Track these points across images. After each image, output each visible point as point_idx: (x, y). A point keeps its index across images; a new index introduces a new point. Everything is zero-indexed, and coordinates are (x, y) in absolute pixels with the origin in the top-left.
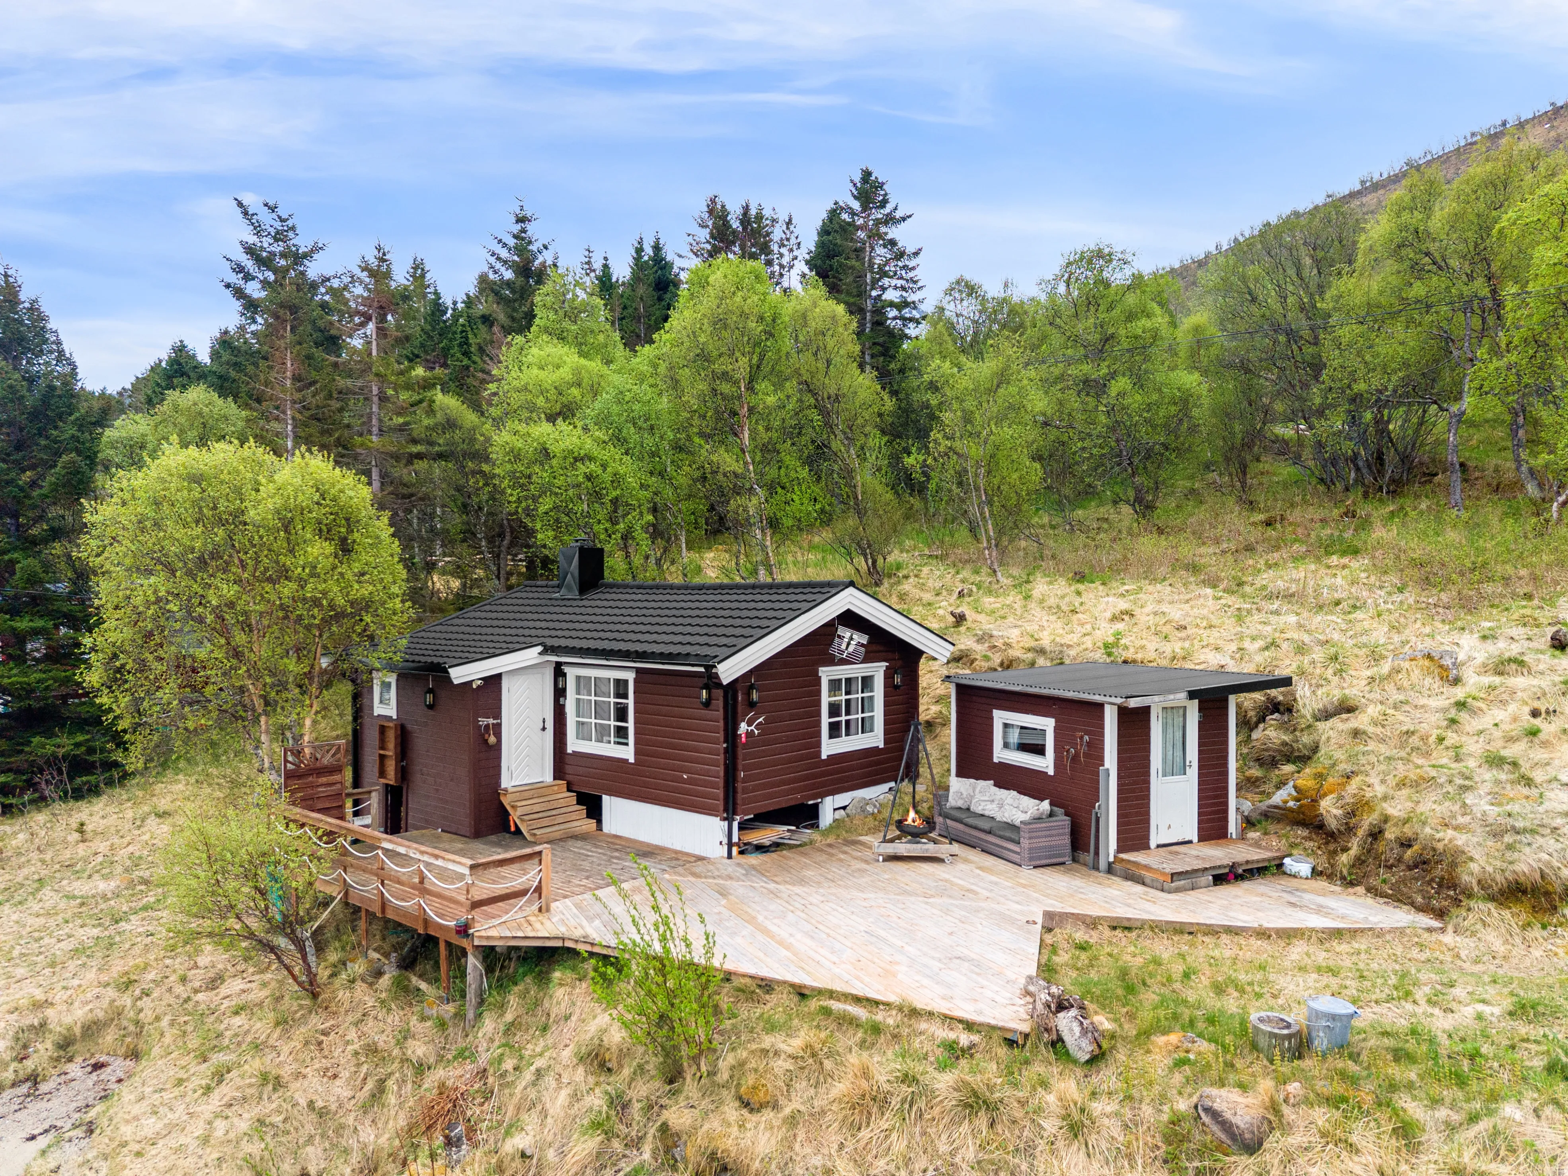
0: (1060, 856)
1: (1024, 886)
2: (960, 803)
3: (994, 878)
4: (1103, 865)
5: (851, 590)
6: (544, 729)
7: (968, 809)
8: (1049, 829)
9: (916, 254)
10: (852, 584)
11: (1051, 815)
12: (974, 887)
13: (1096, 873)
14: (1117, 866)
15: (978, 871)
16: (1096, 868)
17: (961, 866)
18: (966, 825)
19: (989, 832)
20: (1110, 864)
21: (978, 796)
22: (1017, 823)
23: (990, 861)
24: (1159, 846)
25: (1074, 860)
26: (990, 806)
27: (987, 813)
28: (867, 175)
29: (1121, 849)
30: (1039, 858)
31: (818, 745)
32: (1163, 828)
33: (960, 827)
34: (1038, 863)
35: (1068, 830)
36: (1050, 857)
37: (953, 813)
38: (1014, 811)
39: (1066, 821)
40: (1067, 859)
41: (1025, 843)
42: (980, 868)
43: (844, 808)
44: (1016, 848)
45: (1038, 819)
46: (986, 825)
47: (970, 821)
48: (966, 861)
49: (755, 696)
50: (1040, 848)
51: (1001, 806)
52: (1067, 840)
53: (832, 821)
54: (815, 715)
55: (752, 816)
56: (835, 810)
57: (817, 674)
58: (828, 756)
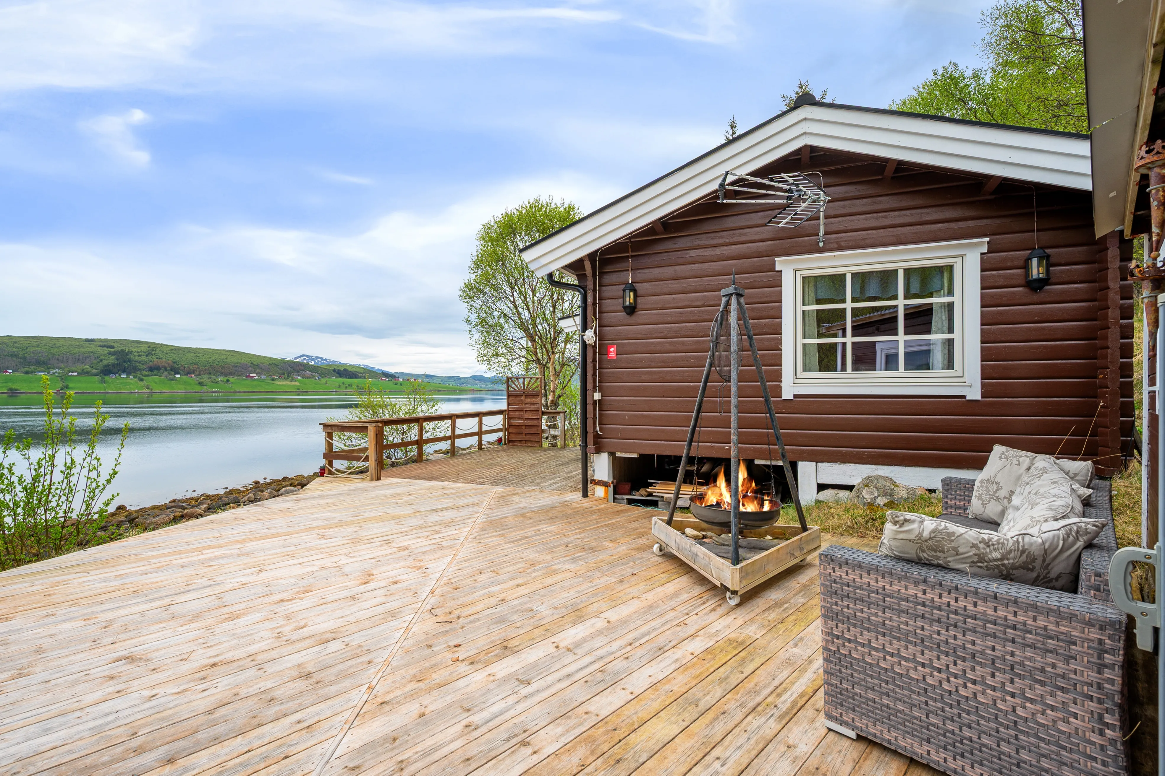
31: (777, 377)
43: (847, 488)
53: (813, 504)
54: (765, 330)
55: (635, 456)
56: (821, 487)
57: (772, 268)
58: (795, 396)
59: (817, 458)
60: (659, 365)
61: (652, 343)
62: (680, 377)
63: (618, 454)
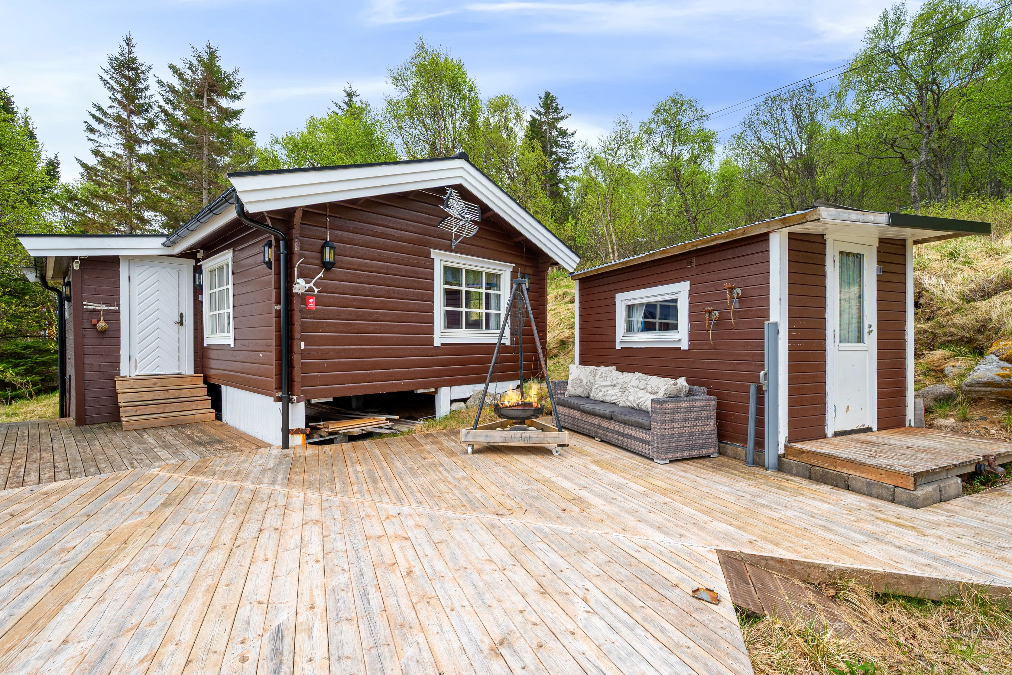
0: (702, 446)
1: (664, 492)
2: (579, 391)
3: (616, 478)
4: (770, 457)
5: (461, 163)
6: (181, 323)
7: (588, 397)
8: (691, 410)
9: (573, 134)
10: (463, 156)
11: (690, 393)
12: (584, 494)
13: (760, 471)
14: (791, 461)
15: (594, 467)
16: (759, 462)
17: (573, 460)
18: (584, 412)
19: (611, 418)
20: (780, 457)
21: (599, 382)
22: (648, 405)
23: (611, 453)
24: (837, 434)
25: (721, 453)
26: (611, 391)
27: (608, 399)
28: (547, 94)
29: (792, 438)
30: (678, 449)
31: (431, 332)
32: (841, 410)
33: (578, 414)
34: (676, 455)
35: (713, 413)
36: (692, 449)
37: (570, 400)
38: (640, 394)
39: (712, 401)
40: (712, 450)
41: (659, 428)
42: (597, 462)
43: (465, 400)
44: (646, 436)
45: (674, 397)
46: (606, 410)
47: (589, 407)
48: (581, 453)
49: (328, 256)
50: (678, 435)
51: (624, 390)
52: (712, 426)
53: (448, 413)
54: (425, 298)
55: (331, 399)
56: (452, 401)
57: (428, 255)
58: (442, 344)
59: (451, 384)
60: (354, 318)
61: (348, 299)
62: (371, 329)
63: (314, 401)
